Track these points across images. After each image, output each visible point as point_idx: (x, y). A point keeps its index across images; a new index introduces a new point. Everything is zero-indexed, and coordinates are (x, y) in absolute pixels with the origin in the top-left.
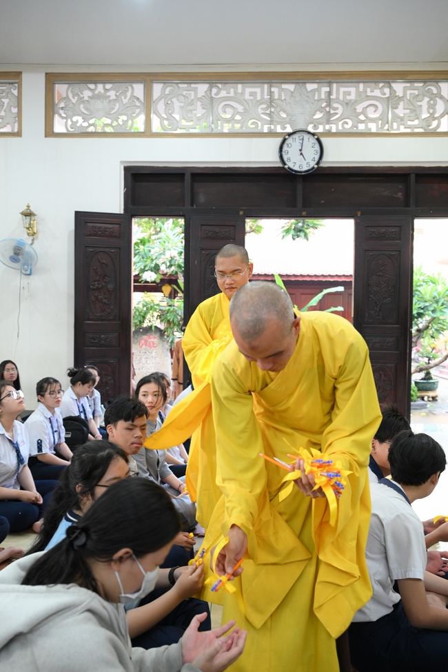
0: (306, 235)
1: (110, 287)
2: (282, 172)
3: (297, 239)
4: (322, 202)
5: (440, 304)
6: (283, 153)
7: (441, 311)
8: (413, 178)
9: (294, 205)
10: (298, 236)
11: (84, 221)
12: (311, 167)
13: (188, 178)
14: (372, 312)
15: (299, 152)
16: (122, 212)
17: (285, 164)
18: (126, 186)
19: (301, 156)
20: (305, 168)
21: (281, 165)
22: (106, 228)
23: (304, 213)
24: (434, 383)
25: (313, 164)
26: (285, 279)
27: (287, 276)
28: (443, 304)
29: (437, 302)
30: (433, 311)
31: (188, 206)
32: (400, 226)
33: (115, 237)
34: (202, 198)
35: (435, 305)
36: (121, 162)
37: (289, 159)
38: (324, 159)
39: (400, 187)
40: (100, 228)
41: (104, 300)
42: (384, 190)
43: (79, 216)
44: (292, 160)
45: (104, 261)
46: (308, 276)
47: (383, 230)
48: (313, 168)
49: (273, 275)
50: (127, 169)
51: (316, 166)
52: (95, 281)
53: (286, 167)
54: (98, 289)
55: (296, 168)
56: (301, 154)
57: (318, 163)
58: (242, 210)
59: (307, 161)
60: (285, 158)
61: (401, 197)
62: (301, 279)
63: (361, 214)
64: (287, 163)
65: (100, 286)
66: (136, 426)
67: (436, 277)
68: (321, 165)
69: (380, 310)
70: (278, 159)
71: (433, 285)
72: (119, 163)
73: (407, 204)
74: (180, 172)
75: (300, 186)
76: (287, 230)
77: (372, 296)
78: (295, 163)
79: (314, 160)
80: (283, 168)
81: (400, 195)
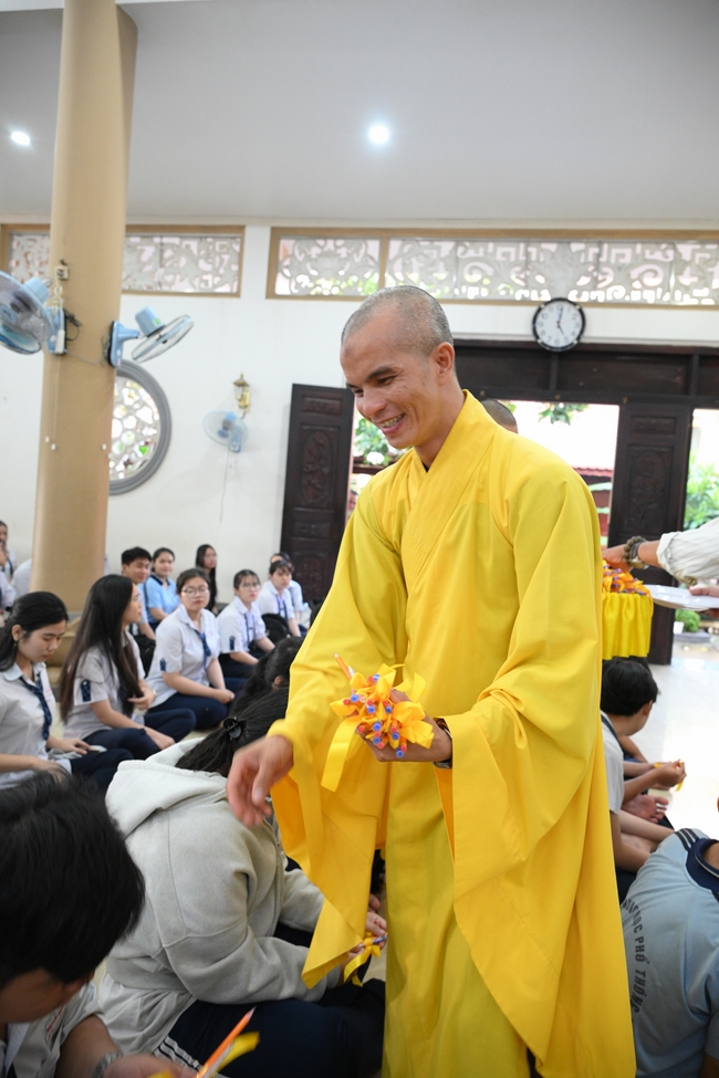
0: (567, 420)
1: (326, 470)
2: (534, 347)
3: (556, 423)
4: (581, 384)
6: (537, 325)
8: (696, 360)
9: (546, 386)
10: (558, 419)
11: (302, 395)
12: (570, 342)
15: (556, 325)
17: (537, 337)
19: (558, 330)
20: (562, 344)
21: (532, 339)
22: (325, 404)
23: (558, 397)
25: (572, 340)
32: (676, 418)
33: (335, 414)
37: (543, 332)
38: (586, 333)
39: (680, 369)
40: (319, 403)
41: (318, 486)
42: (659, 373)
43: (297, 389)
44: (548, 334)
45: (321, 441)
47: (654, 421)
48: (572, 344)
51: (576, 342)
52: (309, 463)
53: (539, 341)
54: (312, 472)
55: (552, 343)
56: (559, 327)
57: (578, 338)
58: (484, 390)
59: (566, 335)
60: (539, 331)
61: (680, 382)
63: (629, 400)
64: (541, 336)
65: (314, 469)
68: (584, 340)
70: (530, 332)
73: (686, 391)
75: (555, 365)
76: (545, 414)
77: (634, 500)
78: (550, 337)
79: (573, 334)
80: (536, 343)
81: (679, 380)
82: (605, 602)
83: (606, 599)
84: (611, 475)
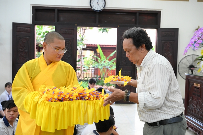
0: (107, 31)
1: (26, 51)
2: (91, 10)
4: (106, 21)
6: (91, 4)
8: (138, 14)
9: (96, 23)
10: (104, 32)
11: (17, 27)
12: (101, 9)
13: (56, 11)
14: (123, 62)
15: (97, 3)
16: (31, 23)
18: (33, 13)
19: (98, 5)
20: (99, 9)
21: (90, 8)
22: (25, 29)
23: (99, 26)
25: (102, 8)
26: (101, 46)
27: (102, 45)
31: (56, 22)
33: (28, 32)
34: (62, 19)
36: (31, 4)
37: (93, 6)
38: (106, 6)
39: (134, 17)
40: (22, 29)
41: (24, 56)
42: (128, 18)
43: (14, 24)
44: (95, 6)
45: (24, 41)
46: (110, 45)
48: (102, 9)
49: (97, 45)
50: (33, 7)
51: (103, 9)
52: (20, 49)
53: (92, 8)
54: (21, 52)
55: (96, 9)
56: (98, 4)
57: (104, 8)
58: (76, 24)
59: (100, 7)
60: (92, 5)
62: (107, 46)
63: (120, 26)
64: (92, 7)
65: (22, 51)
66: (11, 110)
68: (105, 8)
69: (125, 61)
70: (89, 6)
72: (30, 5)
73: (136, 23)
74: (53, 9)
75: (97, 16)
76: (100, 30)
77: (123, 56)
78: (96, 7)
79: (102, 6)
80: (91, 9)
81: (133, 20)
82: (95, 104)
83: (95, 102)
84: (116, 47)
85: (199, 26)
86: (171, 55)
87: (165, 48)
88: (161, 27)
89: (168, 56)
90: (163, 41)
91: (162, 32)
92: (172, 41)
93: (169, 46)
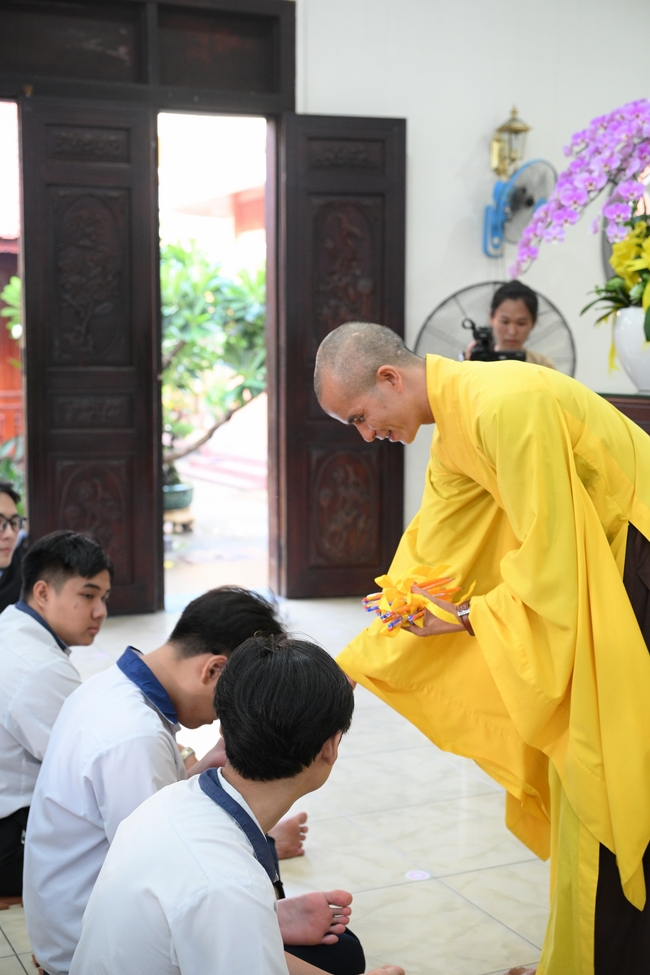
5: (198, 309)
7: (200, 327)
8: (152, 13)
14: (71, 336)
24: (184, 492)
28: (204, 312)
29: (191, 306)
30: (184, 328)
32: (127, 130)
35: (186, 314)
39: (123, 31)
47: (88, 136)
61: (127, 58)
67: (187, 249)
71: (180, 265)
73: (141, 76)
81: (124, 52)
85: (514, 112)
86: (365, 285)
87: (329, 244)
88: (301, 108)
89: (351, 291)
90: (317, 201)
91: (311, 139)
92: (368, 202)
93: (356, 230)
